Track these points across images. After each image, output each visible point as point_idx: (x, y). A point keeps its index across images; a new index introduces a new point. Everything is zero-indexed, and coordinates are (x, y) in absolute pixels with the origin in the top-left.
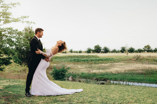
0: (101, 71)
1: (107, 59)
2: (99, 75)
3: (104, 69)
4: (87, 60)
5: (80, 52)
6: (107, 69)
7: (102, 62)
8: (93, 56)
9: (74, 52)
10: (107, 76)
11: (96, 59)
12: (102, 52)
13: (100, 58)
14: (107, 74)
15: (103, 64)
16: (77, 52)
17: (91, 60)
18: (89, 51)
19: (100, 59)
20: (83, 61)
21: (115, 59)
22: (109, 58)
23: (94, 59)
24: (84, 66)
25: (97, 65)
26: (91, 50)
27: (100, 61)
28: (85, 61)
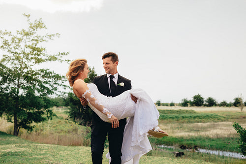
0: (193, 134)
1: (207, 116)
2: (188, 140)
3: (199, 131)
4: (176, 117)
5: (172, 105)
6: (203, 131)
7: (200, 120)
8: (187, 111)
9: (163, 105)
10: (199, 141)
11: (191, 115)
12: (205, 105)
14: (200, 139)
15: (200, 124)
16: (167, 105)
17: (183, 117)
18: (185, 104)
19: (197, 116)
20: (171, 118)
21: (220, 116)
22: (212, 115)
23: (187, 115)
24: (170, 126)
25: (191, 125)
26: (188, 102)
27: (196, 119)
28: (172, 118)
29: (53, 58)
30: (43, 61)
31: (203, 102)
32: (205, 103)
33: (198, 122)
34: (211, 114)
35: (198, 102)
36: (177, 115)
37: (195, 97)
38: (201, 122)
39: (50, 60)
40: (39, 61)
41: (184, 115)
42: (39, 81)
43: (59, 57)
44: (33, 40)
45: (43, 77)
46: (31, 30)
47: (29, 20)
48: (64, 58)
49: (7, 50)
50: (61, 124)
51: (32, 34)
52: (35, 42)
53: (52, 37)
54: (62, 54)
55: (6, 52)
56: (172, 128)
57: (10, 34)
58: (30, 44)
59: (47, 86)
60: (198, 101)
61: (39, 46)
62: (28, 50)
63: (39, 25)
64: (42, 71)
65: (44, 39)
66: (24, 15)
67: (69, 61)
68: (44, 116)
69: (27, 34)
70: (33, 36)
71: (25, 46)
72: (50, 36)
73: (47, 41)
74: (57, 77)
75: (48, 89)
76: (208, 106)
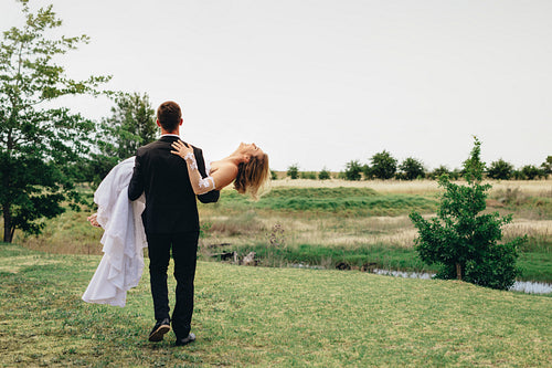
0: (365, 240)
1: (400, 201)
2: (354, 253)
3: (378, 233)
4: (331, 204)
5: (324, 176)
6: (387, 234)
7: (384, 209)
8: (356, 190)
9: (304, 176)
10: (377, 255)
11: (365, 199)
13: (380, 199)
14: (380, 250)
15: (382, 218)
16: (312, 177)
17: (347, 204)
18: (354, 173)
19: (379, 202)
20: (319, 206)
21: (428, 202)
22: (410, 199)
23: (356, 199)
24: (316, 223)
25: (363, 222)
26: (360, 170)
27: (376, 209)
28: (323, 206)
29: (78, 88)
30: (59, 93)
31: (395, 170)
32: (398, 171)
33: (379, 215)
34: (409, 196)
35: (382, 170)
36: (333, 200)
37: (377, 159)
38: (385, 214)
39: (73, 92)
40: (50, 94)
41: (348, 200)
42: (50, 135)
43: (91, 86)
44: (35, 50)
45: (57, 125)
46: (31, 29)
47: (26, 10)
48: (102, 87)
50: (82, 222)
51: (31, 38)
52: (44, 56)
53: (74, 44)
54: (97, 80)
56: (321, 228)
58: (33, 59)
59: (68, 144)
60: (383, 168)
61: (50, 64)
62: (28, 73)
63: (46, 18)
64: (57, 113)
65: (58, 46)
67: (111, 93)
68: (63, 204)
69: (25, 39)
70: (35, 41)
71: (21, 61)
72: (70, 41)
74: (87, 126)
75: (69, 150)
76: (404, 178)
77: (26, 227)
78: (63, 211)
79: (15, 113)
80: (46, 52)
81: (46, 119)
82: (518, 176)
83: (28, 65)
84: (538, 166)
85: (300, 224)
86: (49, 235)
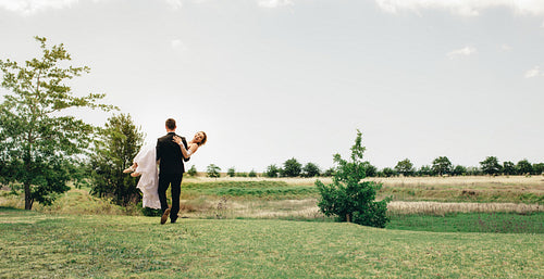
0: (281, 214)
1: (304, 189)
3: (290, 209)
4: (258, 192)
5: (253, 175)
6: (295, 210)
7: (294, 195)
8: (274, 183)
9: (239, 175)
11: (280, 188)
12: (302, 176)
13: (290, 188)
15: (292, 201)
16: (244, 175)
17: (268, 192)
18: (273, 173)
19: (290, 190)
20: (250, 193)
22: (311, 188)
23: (274, 188)
24: (247, 204)
25: (280, 203)
26: (277, 171)
27: (288, 195)
28: (253, 193)
29: (80, 103)
30: (67, 105)
31: (300, 171)
32: (302, 172)
33: (290, 198)
36: (259, 189)
37: (288, 163)
38: (294, 198)
39: (77, 105)
40: (60, 105)
41: (269, 189)
42: (60, 135)
43: (90, 101)
44: (50, 75)
45: (65, 128)
46: (47, 60)
47: (43, 46)
48: (98, 102)
49: (12, 89)
51: (47, 67)
52: (56, 79)
53: (79, 72)
54: (95, 97)
55: (10, 92)
56: (251, 207)
57: (15, 65)
58: (48, 81)
59: (73, 141)
60: (292, 170)
61: (60, 84)
62: (44, 90)
63: (59, 54)
64: (65, 119)
65: (67, 73)
66: (37, 38)
67: (104, 106)
69: (42, 66)
70: (51, 68)
71: (39, 83)
72: (76, 70)
73: (71, 78)
74: (87, 129)
75: (74, 145)
76: (306, 176)
77: (41, 200)
78: (69, 189)
79: (34, 118)
80: (57, 76)
81: (57, 124)
82: (380, 175)
83: (44, 85)
84: (393, 168)
85: (236, 205)
86: (58, 208)
